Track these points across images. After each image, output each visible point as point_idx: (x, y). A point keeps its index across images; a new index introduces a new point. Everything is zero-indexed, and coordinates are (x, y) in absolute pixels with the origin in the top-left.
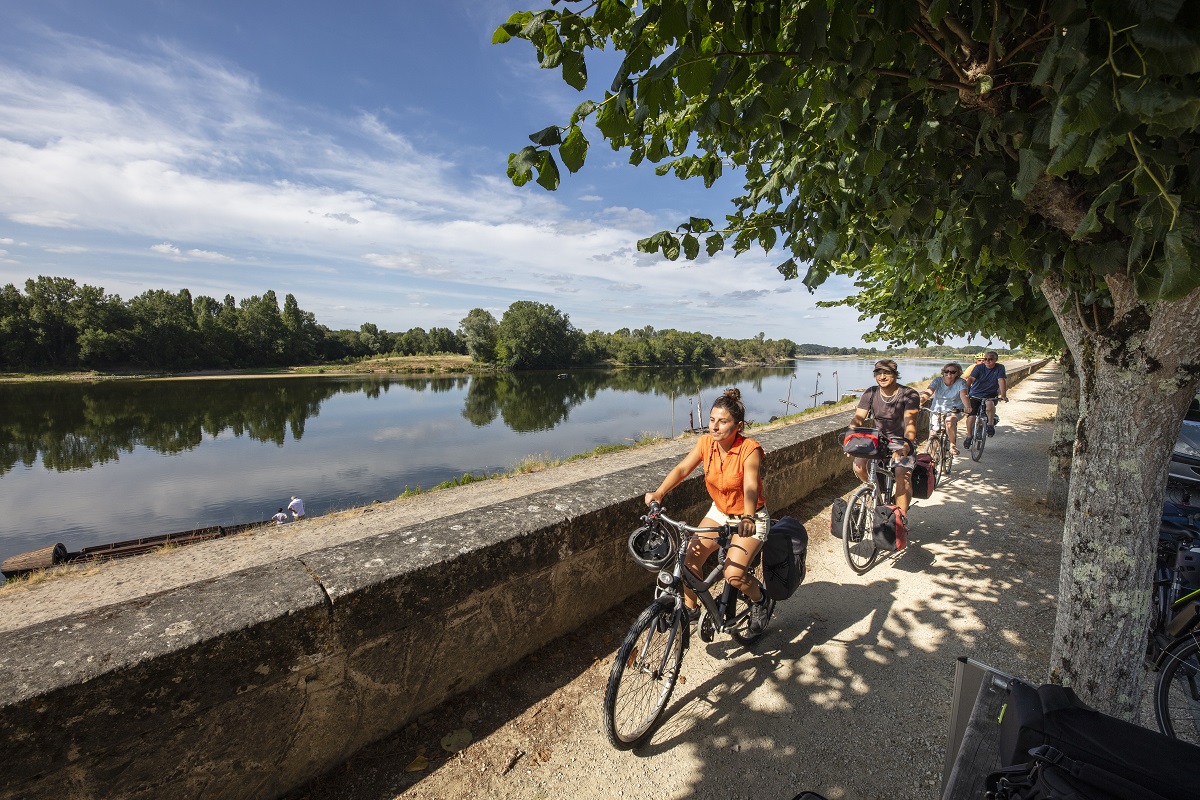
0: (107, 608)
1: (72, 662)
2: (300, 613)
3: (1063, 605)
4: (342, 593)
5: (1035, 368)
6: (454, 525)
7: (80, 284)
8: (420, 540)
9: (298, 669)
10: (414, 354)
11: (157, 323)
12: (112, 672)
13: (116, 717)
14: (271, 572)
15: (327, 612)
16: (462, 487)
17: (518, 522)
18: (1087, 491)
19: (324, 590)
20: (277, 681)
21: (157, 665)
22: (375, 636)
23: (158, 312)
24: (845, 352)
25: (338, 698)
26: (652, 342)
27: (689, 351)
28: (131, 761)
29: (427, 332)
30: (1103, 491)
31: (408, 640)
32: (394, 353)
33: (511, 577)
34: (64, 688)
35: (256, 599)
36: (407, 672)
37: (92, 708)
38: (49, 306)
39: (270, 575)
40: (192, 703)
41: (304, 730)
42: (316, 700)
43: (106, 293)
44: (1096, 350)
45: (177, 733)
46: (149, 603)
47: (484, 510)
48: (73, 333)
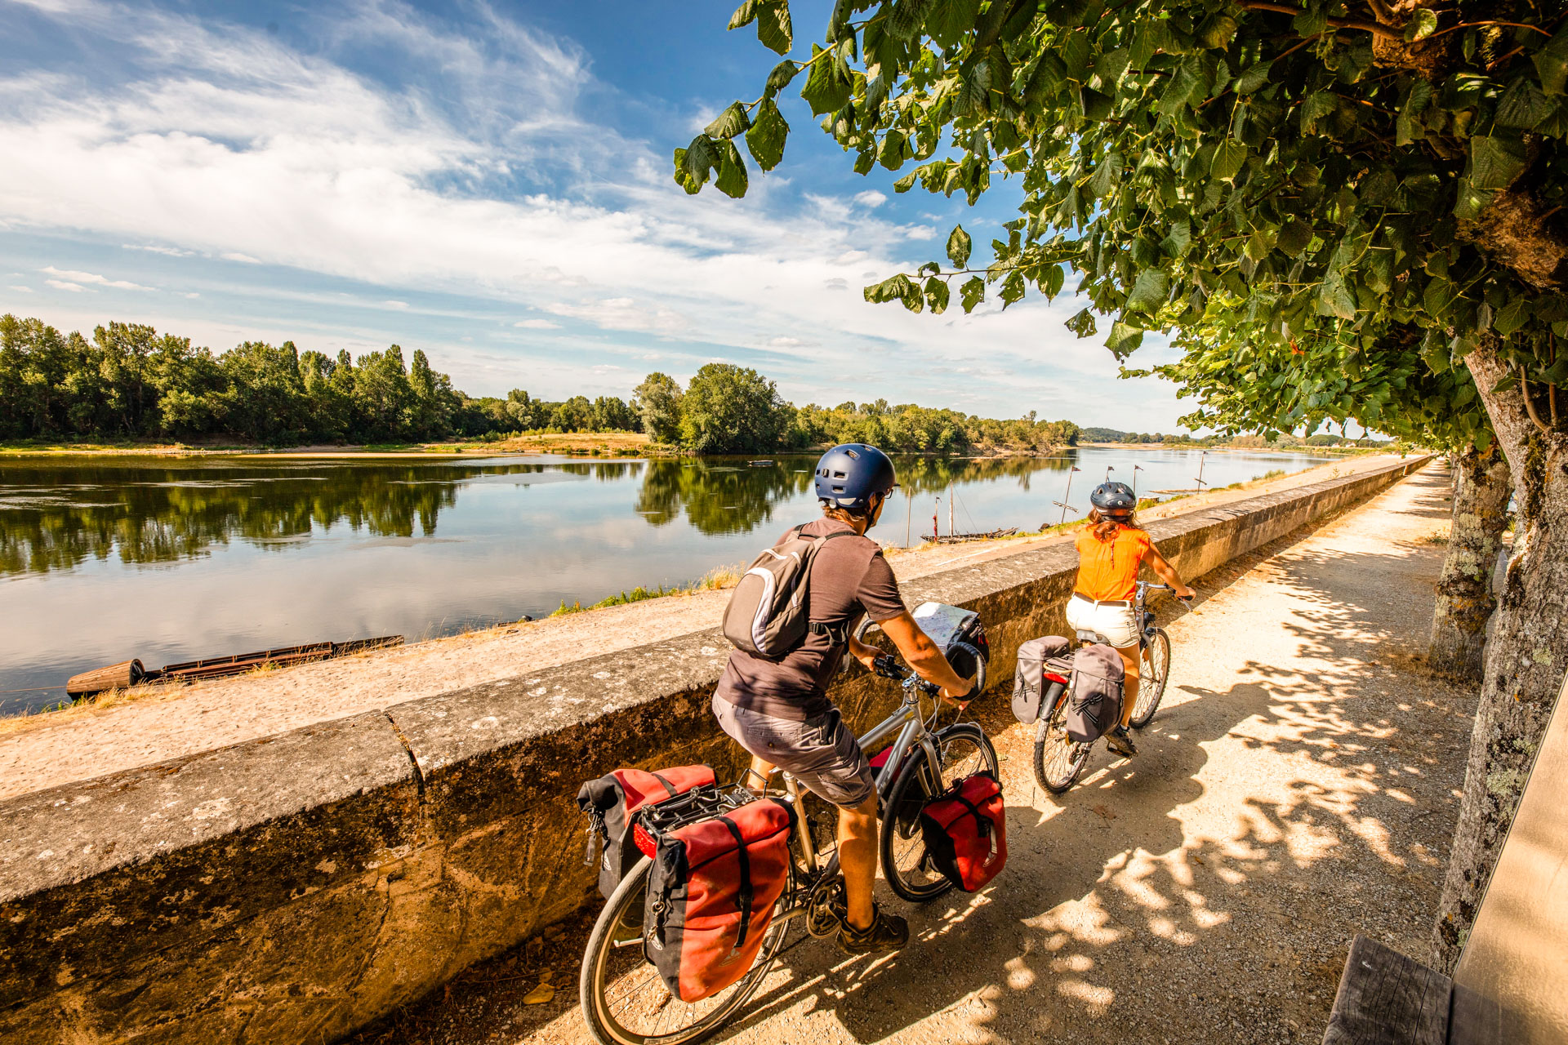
0: (123, 774)
1: (63, 853)
2: (378, 792)
3: (1466, 825)
4: (437, 765)
5: (1412, 468)
6: (598, 670)
7: (160, 334)
8: (550, 692)
9: (376, 865)
10: (575, 430)
11: (256, 384)
12: (115, 869)
13: (123, 929)
14: (346, 730)
15: (415, 791)
16: (632, 605)
17: (687, 669)
18: (1518, 664)
19: (413, 759)
20: (347, 881)
21: (178, 861)
22: (482, 822)
23: (257, 371)
24: (1146, 439)
25: (433, 903)
26: (884, 421)
27: (934, 436)
28: (146, 986)
29: (592, 402)
30: (1545, 666)
31: (530, 827)
32: (549, 428)
33: (674, 746)
34: (49, 890)
35: (320, 770)
36: (530, 869)
37: (88, 916)
38: (123, 361)
39: (344, 736)
40: (228, 910)
41: (386, 945)
42: (403, 906)
43: (192, 345)
44: (1549, 454)
45: (209, 949)
46: (178, 770)
47: (640, 651)
48: (152, 395)
